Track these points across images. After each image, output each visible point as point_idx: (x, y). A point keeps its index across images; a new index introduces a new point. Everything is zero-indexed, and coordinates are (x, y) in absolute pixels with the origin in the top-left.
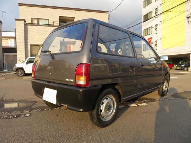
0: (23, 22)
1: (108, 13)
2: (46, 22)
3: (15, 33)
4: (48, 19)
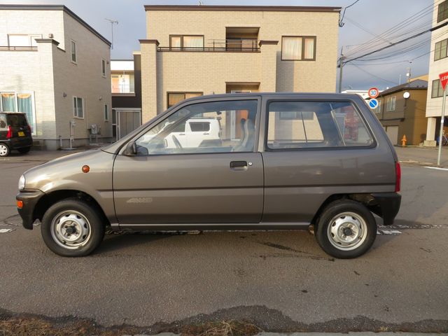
0: (154, 45)
1: (339, 12)
2: (198, 43)
4: (203, 36)
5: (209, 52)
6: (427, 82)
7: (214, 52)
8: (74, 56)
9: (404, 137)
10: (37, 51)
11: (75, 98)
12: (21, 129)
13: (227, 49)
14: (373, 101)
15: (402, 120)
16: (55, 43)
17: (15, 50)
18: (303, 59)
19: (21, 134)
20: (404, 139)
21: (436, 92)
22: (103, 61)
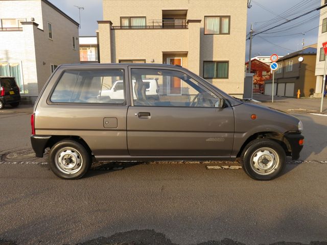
0: (108, 25)
2: (142, 23)
3: (96, 38)
4: (145, 17)
5: (150, 29)
6: (316, 49)
7: (153, 29)
8: (50, 34)
9: (299, 91)
10: (22, 31)
11: (52, 66)
12: (12, 89)
13: (164, 27)
14: (274, 64)
15: (298, 78)
16: (36, 25)
17: (6, 31)
18: (221, 33)
19: (12, 93)
20: (299, 93)
21: (323, 56)
22: (73, 38)
